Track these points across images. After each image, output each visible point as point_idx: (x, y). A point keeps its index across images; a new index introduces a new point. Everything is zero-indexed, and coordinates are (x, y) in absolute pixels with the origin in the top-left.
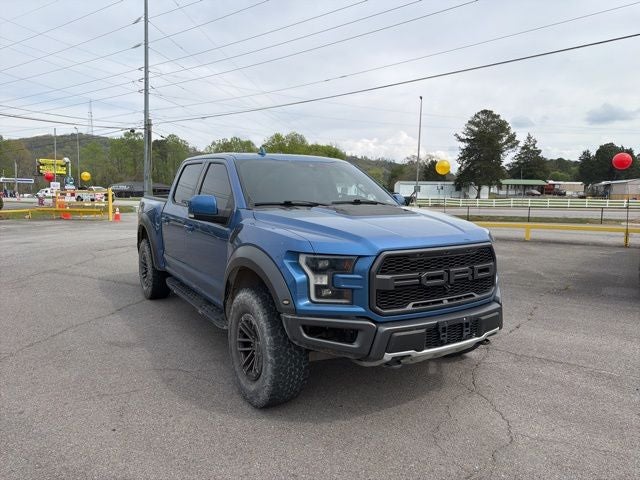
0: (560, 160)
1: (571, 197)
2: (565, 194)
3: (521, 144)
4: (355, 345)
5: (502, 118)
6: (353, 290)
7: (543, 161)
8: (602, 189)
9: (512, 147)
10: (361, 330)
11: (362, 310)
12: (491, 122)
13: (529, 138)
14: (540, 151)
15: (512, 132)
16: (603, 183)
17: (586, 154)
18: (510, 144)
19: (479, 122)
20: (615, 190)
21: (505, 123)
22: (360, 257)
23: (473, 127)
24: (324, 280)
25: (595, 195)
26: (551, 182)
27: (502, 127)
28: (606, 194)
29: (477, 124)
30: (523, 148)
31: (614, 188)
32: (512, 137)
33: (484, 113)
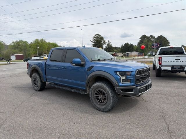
0: (116, 47)
1: (120, 57)
2: (118, 56)
3: (107, 43)
4: (133, 92)
5: (102, 36)
6: (131, 79)
7: (112, 48)
8: (126, 54)
9: (105, 44)
10: (134, 89)
11: (133, 84)
12: (99, 37)
13: (109, 41)
14: (111, 45)
15: (104, 40)
16: (127, 53)
17: (122, 45)
18: (104, 43)
19: (96, 37)
20: (130, 54)
21: (103, 37)
22: (132, 71)
23: (95, 38)
24: (124, 78)
25: (125, 56)
26: (114, 53)
27: (102, 38)
28: (127, 55)
29: (96, 38)
30: (107, 44)
31: (129, 54)
32: (105, 41)
33: (97, 34)
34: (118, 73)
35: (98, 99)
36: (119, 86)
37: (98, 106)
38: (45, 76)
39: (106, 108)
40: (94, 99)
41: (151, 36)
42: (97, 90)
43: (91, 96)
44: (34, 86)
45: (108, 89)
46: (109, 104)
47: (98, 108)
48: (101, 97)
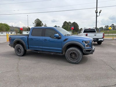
4: (91, 52)
6: (90, 45)
10: (91, 50)
11: (91, 47)
12: (39, 21)
13: (45, 24)
18: (42, 25)
21: (41, 21)
22: (90, 41)
23: (36, 22)
24: (87, 44)
33: (37, 19)
34: (84, 42)
35: (71, 57)
36: (85, 49)
37: (72, 61)
38: (28, 46)
39: (77, 62)
40: (69, 57)
41: (69, 22)
42: (71, 52)
43: (67, 56)
44: (17, 53)
45: (79, 51)
46: (80, 59)
47: (72, 62)
48: (73, 56)
